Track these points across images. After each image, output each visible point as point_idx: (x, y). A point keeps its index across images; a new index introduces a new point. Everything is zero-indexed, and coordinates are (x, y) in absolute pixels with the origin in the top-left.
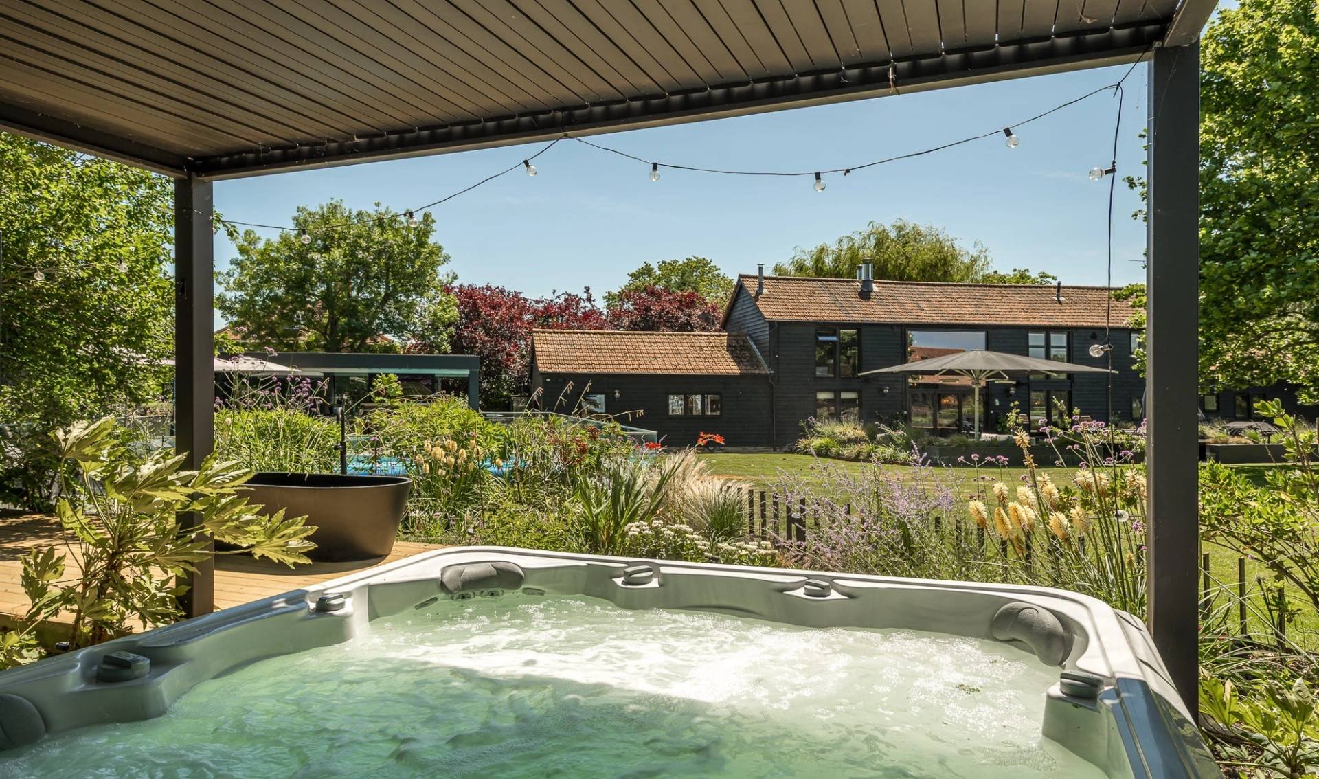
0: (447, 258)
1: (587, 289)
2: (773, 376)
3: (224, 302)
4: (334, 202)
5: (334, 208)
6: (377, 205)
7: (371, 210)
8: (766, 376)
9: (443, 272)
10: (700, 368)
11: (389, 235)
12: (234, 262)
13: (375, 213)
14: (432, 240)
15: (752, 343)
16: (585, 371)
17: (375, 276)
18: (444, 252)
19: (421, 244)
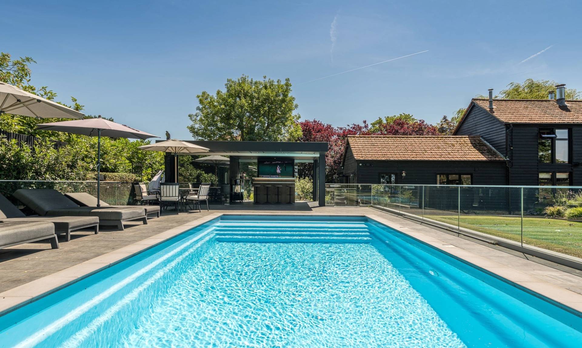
0: (296, 106)
1: (365, 122)
2: (509, 162)
3: (194, 129)
4: (244, 77)
5: (244, 80)
6: (265, 77)
7: (262, 80)
8: (504, 162)
9: (294, 113)
10: (457, 156)
11: (269, 91)
12: (198, 108)
13: (263, 82)
14: (290, 95)
15: (485, 142)
16: (383, 159)
17: (263, 115)
18: (295, 103)
19: (285, 96)
